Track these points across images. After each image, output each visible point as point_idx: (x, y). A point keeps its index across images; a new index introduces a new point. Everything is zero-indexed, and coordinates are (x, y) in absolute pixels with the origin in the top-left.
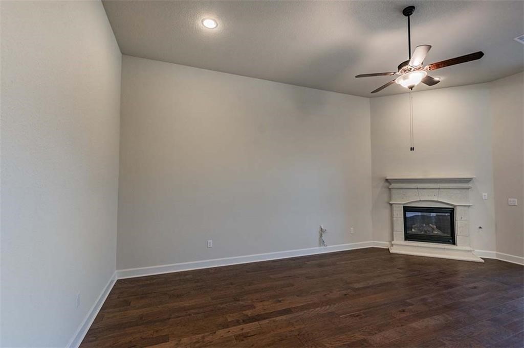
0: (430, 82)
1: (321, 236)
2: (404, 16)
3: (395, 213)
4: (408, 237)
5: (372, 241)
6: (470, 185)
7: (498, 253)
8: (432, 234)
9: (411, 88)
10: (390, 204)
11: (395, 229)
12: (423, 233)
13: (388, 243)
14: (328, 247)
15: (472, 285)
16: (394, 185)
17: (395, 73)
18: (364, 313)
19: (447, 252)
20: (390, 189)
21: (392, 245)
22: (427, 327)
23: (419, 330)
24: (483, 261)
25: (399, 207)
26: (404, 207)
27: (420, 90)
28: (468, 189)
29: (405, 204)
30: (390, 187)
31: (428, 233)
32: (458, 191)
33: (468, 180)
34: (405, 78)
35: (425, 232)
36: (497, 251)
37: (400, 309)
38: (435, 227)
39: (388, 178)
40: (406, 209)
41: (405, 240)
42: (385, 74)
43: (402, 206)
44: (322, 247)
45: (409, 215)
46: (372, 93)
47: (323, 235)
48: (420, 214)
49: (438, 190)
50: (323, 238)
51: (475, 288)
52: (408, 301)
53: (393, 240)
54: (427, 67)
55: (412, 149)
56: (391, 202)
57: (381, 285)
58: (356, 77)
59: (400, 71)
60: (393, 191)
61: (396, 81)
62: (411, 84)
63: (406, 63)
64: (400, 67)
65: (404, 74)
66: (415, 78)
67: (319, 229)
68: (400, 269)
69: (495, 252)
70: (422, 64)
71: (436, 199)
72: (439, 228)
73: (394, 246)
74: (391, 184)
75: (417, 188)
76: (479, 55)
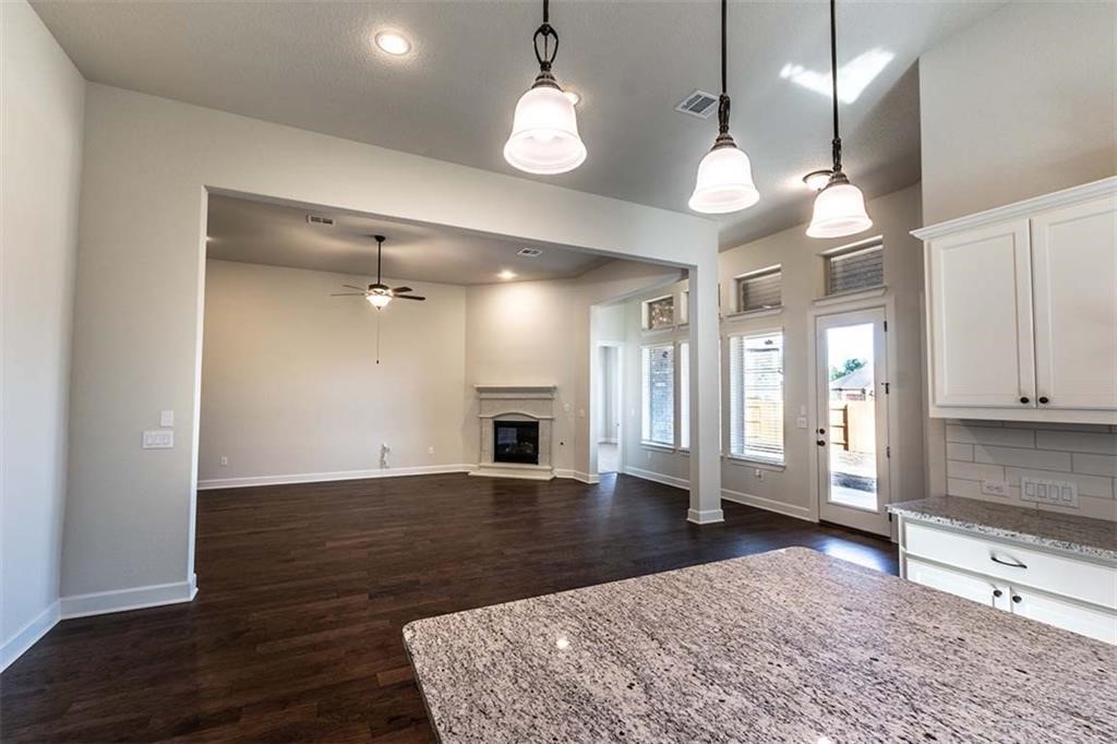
1: (383, 455)
3: (484, 429)
4: (498, 458)
6: (554, 395)
7: (575, 471)
10: (479, 417)
11: (483, 448)
20: (481, 400)
21: (479, 468)
25: (490, 421)
26: (495, 421)
28: (552, 399)
29: (495, 417)
32: (541, 402)
33: (552, 390)
39: (480, 386)
40: (497, 424)
41: (495, 461)
44: (383, 470)
45: (500, 430)
49: (523, 401)
50: (385, 459)
60: (484, 402)
64: (371, 287)
67: (381, 448)
74: (482, 394)
75: (505, 399)
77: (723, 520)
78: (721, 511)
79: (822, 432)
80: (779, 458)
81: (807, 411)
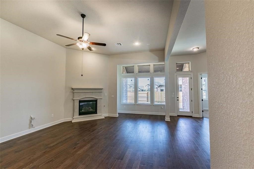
0: (90, 48)
1: (31, 122)
2: (81, 17)
3: (75, 104)
4: (80, 114)
5: (64, 119)
6: (102, 91)
7: (109, 114)
8: (89, 111)
9: (83, 49)
10: (73, 100)
11: (75, 111)
12: (86, 111)
13: (71, 118)
14: (35, 128)
15: (100, 128)
16: (75, 91)
17: (76, 40)
18: (54, 158)
19: (94, 117)
20: (73, 93)
21: (73, 119)
22: (84, 151)
23: (80, 153)
24: (104, 118)
25: (77, 101)
26: (79, 101)
27: (86, 51)
28: (101, 92)
29: (80, 99)
30: (74, 92)
31: (88, 111)
32: (98, 93)
33: (101, 89)
34: (81, 44)
35: (87, 110)
36: (108, 113)
37: (74, 148)
38: (91, 108)
39: (73, 88)
40: (80, 102)
41: (79, 115)
42: (72, 39)
43: (78, 100)
44: (31, 129)
45: (81, 104)
46: (66, 46)
47: (32, 122)
48: (86, 103)
49: (92, 93)
50: (32, 123)
51: (101, 128)
52: (77, 142)
53: (74, 116)
54: (89, 43)
55: (82, 75)
56: (74, 99)
57: (66, 139)
58: (57, 35)
59: (79, 40)
60: (75, 94)
61: (77, 44)
62: (83, 48)
63: (81, 38)
64: (79, 38)
65: (80, 42)
66: (85, 46)
67: (29, 118)
68: (76, 129)
69: (108, 114)
70: (87, 40)
71: (91, 97)
72: (92, 108)
73: (74, 119)
74: (74, 91)
75: (85, 92)
76: (104, 45)
77: (170, 121)
78: (169, 118)
79: (178, 98)
80: (164, 103)
81: (175, 94)
